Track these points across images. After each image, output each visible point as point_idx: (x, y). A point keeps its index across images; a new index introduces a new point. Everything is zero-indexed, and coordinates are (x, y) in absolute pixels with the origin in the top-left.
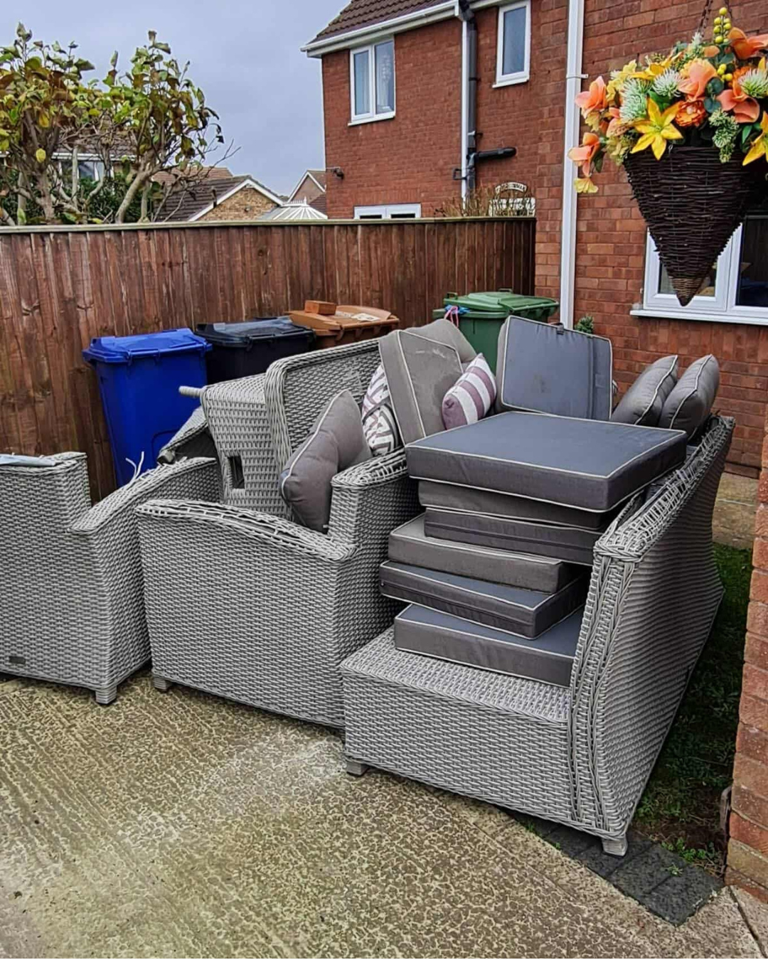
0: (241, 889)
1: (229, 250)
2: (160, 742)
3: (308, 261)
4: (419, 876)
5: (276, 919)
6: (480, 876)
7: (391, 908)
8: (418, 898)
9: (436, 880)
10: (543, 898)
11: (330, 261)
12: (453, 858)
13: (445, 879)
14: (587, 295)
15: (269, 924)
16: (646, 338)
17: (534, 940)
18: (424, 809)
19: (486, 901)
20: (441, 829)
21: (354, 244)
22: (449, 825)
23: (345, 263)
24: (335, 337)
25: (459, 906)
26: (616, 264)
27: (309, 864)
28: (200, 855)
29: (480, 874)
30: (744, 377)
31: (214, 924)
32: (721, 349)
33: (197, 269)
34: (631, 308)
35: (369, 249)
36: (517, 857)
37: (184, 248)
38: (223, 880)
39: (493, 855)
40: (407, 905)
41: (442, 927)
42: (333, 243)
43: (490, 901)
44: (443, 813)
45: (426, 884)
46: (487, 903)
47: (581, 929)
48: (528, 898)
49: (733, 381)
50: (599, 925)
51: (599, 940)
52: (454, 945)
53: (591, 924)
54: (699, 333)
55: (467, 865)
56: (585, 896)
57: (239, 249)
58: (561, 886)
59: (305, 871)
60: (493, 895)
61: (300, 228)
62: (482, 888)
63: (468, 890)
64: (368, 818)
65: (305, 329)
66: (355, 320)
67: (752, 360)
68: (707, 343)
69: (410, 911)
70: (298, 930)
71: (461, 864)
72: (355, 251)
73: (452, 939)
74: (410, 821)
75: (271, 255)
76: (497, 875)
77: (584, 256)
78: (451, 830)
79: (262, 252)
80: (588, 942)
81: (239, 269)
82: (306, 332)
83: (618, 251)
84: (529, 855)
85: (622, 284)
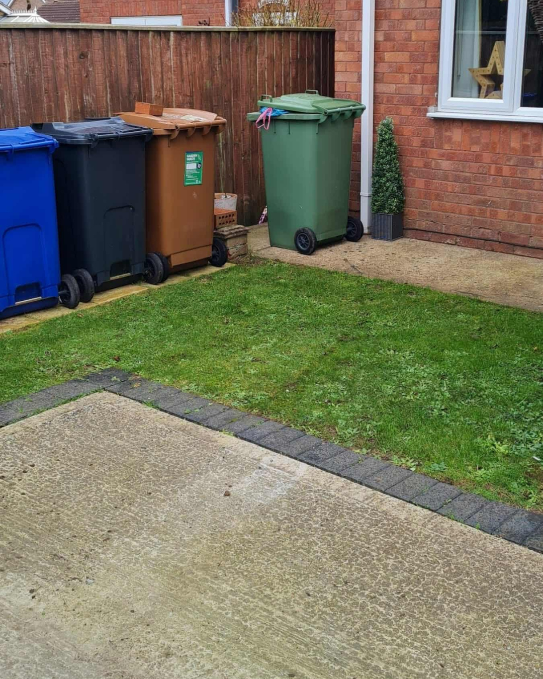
0: (230, 583)
1: (54, 53)
2: (104, 489)
3: (126, 65)
4: (375, 558)
5: (270, 598)
6: (424, 553)
7: (361, 581)
8: (381, 572)
9: (390, 558)
10: (478, 561)
11: (146, 66)
12: (398, 543)
13: (396, 558)
14: (385, 100)
15: (266, 603)
16: (441, 138)
17: (482, 588)
18: (360, 513)
19: (435, 568)
20: (380, 525)
21: (168, 50)
22: (385, 522)
23: (159, 69)
24: (169, 136)
25: (416, 573)
26: (412, 71)
27: (281, 560)
28: (183, 563)
29: (423, 551)
30: (530, 169)
31: (219, 608)
32: (509, 145)
33: (23, 70)
34: (426, 111)
35: (181, 55)
36: (448, 537)
37: (11, 49)
38: (211, 578)
39: (428, 538)
40: (374, 577)
41: (408, 588)
42: (148, 48)
43: (439, 568)
44: (377, 514)
45: (383, 562)
46: (436, 569)
47: (516, 577)
48: (467, 562)
49: (521, 173)
50: (527, 573)
51: (531, 583)
52: (422, 598)
53: (521, 573)
54: (489, 131)
55: (411, 546)
56: (510, 557)
57: (62, 52)
58: (490, 552)
59: (279, 565)
60: (439, 564)
61: (117, 32)
62: (428, 559)
63: (418, 562)
64: (316, 524)
65: (142, 128)
66: (183, 120)
67: (537, 154)
68: (496, 141)
69: (377, 581)
70: (292, 603)
71: (405, 547)
72: (168, 56)
73: (418, 594)
74: (352, 522)
75: (92, 60)
76: (437, 550)
77: (381, 64)
78: (389, 525)
79: (83, 56)
80: (523, 585)
81: (62, 71)
82: (143, 131)
83: (413, 60)
84: (457, 535)
85: (417, 89)
